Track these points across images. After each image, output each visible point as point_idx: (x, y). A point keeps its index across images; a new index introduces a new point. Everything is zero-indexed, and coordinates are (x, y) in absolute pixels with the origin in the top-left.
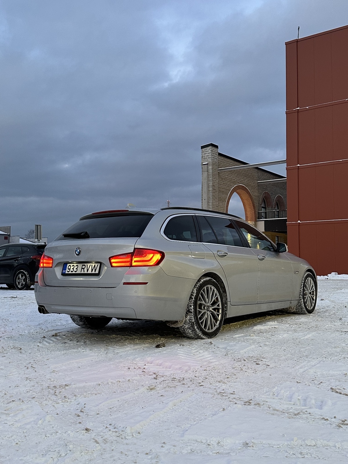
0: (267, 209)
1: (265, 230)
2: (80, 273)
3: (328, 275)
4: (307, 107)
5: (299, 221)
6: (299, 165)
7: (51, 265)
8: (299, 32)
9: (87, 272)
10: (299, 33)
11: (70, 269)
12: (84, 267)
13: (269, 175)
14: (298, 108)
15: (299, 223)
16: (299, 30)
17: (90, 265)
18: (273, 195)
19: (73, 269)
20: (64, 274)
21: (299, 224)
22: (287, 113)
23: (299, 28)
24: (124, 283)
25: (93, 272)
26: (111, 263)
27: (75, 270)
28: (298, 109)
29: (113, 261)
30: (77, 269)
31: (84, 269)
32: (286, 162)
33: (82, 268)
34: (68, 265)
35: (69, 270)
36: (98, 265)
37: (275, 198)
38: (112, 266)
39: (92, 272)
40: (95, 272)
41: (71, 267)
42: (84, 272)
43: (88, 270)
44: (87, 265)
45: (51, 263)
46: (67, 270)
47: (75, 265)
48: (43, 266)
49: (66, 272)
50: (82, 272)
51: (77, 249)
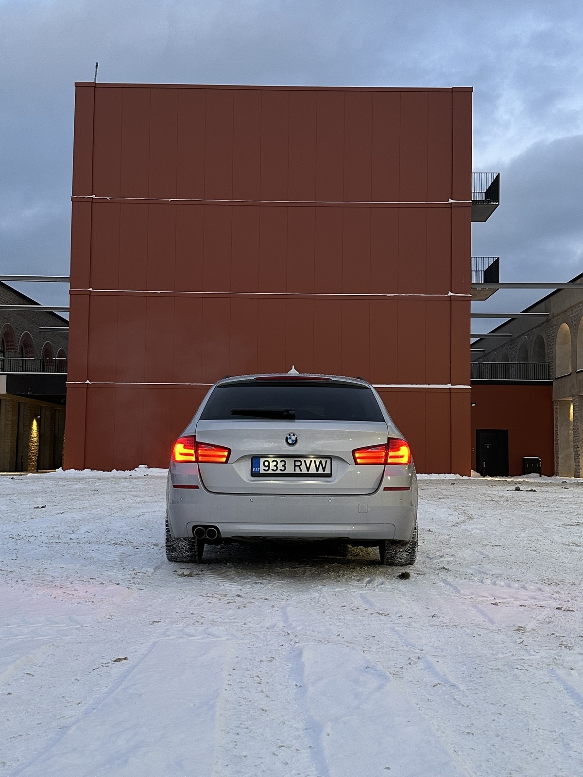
0: (7, 354)
1: (7, 391)
2: (293, 472)
3: (136, 469)
4: (108, 198)
5: (88, 382)
6: (91, 289)
7: (224, 459)
8: (96, 71)
10: (96, 74)
11: (268, 466)
12: (298, 463)
13: (13, 296)
14: (93, 196)
15: (88, 384)
16: (97, 68)
17: (311, 461)
18: (17, 331)
19: (276, 466)
20: (254, 474)
21: (87, 386)
22: (73, 199)
23: (97, 66)
24: (385, 488)
25: (321, 471)
26: (355, 459)
27: (280, 467)
28: (92, 198)
29: (357, 455)
30: (284, 466)
31: (299, 466)
32: (68, 280)
33: (295, 466)
34: (262, 460)
35: (267, 468)
36: (326, 461)
37: (20, 336)
38: (356, 463)
39: (317, 471)
40: (324, 471)
41: (271, 463)
42: (301, 471)
43: (308, 469)
44: (305, 461)
45: (224, 456)
46: (262, 467)
47: (279, 460)
48: (197, 461)
49: (262, 471)
50: (298, 471)
51: (290, 435)
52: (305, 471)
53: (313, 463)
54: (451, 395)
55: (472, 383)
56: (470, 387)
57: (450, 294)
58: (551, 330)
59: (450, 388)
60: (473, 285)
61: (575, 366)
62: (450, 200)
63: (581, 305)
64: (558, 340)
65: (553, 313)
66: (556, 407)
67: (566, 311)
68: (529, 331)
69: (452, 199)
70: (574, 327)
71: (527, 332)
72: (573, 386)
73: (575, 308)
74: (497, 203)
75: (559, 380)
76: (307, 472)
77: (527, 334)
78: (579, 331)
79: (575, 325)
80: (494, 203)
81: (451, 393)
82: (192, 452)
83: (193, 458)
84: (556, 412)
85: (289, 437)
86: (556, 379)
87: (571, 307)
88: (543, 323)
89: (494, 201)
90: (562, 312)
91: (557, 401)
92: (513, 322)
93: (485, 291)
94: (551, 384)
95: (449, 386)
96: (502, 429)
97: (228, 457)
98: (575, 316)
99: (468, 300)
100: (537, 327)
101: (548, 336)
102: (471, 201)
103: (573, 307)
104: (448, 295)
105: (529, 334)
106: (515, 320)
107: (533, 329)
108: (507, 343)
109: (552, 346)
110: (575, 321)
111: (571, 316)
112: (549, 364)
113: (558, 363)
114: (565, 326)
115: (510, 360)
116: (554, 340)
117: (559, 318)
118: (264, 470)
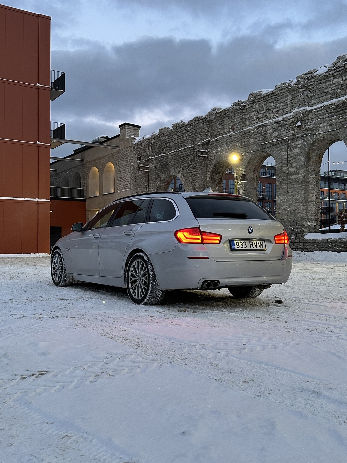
9: (256, 247)
11: (239, 245)
12: (251, 243)
19: (242, 245)
20: (233, 250)
26: (275, 241)
27: (244, 246)
29: (276, 238)
30: (245, 245)
31: (252, 245)
33: (250, 245)
35: (238, 246)
36: (263, 242)
38: (275, 243)
39: (260, 247)
40: (263, 247)
41: (239, 244)
42: (253, 248)
43: (256, 246)
44: (254, 242)
45: (218, 240)
46: (236, 246)
47: (243, 242)
48: (202, 243)
49: (236, 248)
50: (252, 248)
51: (250, 228)
52: (255, 248)
53: (257, 243)
54: (38, 206)
55: (51, 199)
56: (50, 201)
57: (38, 142)
58: (85, 170)
59: (38, 201)
60: (51, 139)
61: (101, 192)
62: (37, 83)
63: (106, 157)
64: (90, 176)
65: (87, 161)
66: (88, 214)
67: (96, 160)
68: (70, 169)
69: (38, 83)
70: (101, 170)
71: (68, 170)
72: (100, 202)
73: (102, 159)
74: (64, 91)
75: (91, 199)
76: (256, 248)
77: (68, 171)
78: (104, 172)
79: (102, 168)
80: (62, 91)
81: (38, 204)
82: (199, 237)
83: (200, 241)
84: (88, 217)
85: (249, 228)
86: (89, 198)
87: (99, 158)
88: (79, 166)
89: (62, 89)
90: (93, 160)
91: (89, 210)
92: (58, 163)
93: (57, 143)
94: (85, 200)
95: (37, 199)
96: (58, 226)
97: (220, 241)
98: (102, 163)
99: (49, 148)
100: (75, 167)
101: (83, 173)
102: (50, 87)
103: (100, 158)
104: (37, 143)
105: (69, 171)
106: (60, 162)
107: (72, 168)
108: (53, 175)
109: (86, 179)
110: (101, 166)
111: (99, 163)
112: (84, 189)
113: (89, 189)
114: (96, 169)
115: (55, 185)
116: (87, 176)
117: (91, 164)
118: (237, 247)
